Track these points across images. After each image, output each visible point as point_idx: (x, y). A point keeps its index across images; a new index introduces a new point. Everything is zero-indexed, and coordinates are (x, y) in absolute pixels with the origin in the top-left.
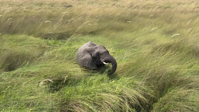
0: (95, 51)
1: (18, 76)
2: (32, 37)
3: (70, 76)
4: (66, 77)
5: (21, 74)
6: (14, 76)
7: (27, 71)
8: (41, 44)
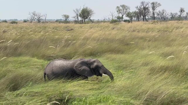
0: (93, 64)
1: (21, 96)
2: (35, 59)
3: (71, 95)
4: (67, 97)
5: (24, 94)
6: (17, 95)
7: (30, 91)
8: (44, 65)
